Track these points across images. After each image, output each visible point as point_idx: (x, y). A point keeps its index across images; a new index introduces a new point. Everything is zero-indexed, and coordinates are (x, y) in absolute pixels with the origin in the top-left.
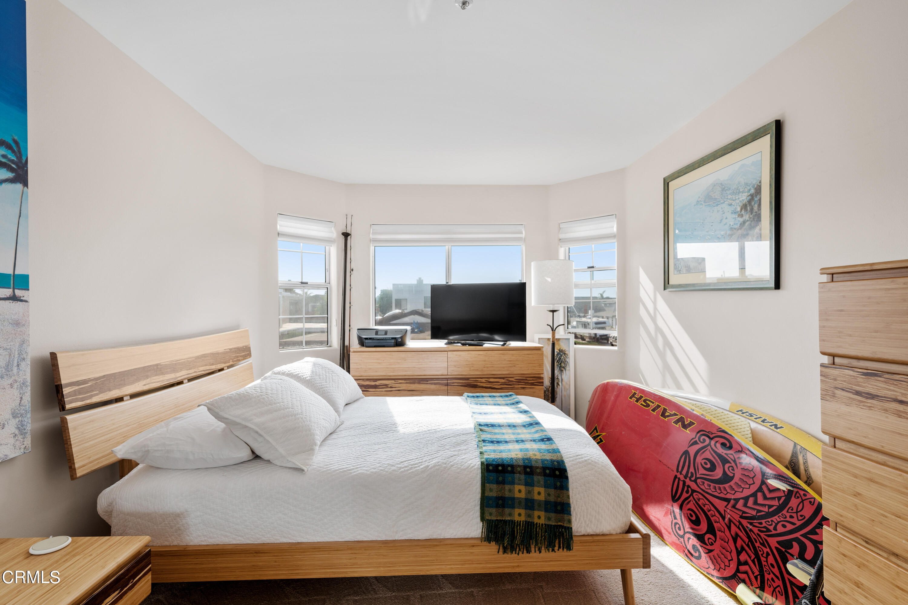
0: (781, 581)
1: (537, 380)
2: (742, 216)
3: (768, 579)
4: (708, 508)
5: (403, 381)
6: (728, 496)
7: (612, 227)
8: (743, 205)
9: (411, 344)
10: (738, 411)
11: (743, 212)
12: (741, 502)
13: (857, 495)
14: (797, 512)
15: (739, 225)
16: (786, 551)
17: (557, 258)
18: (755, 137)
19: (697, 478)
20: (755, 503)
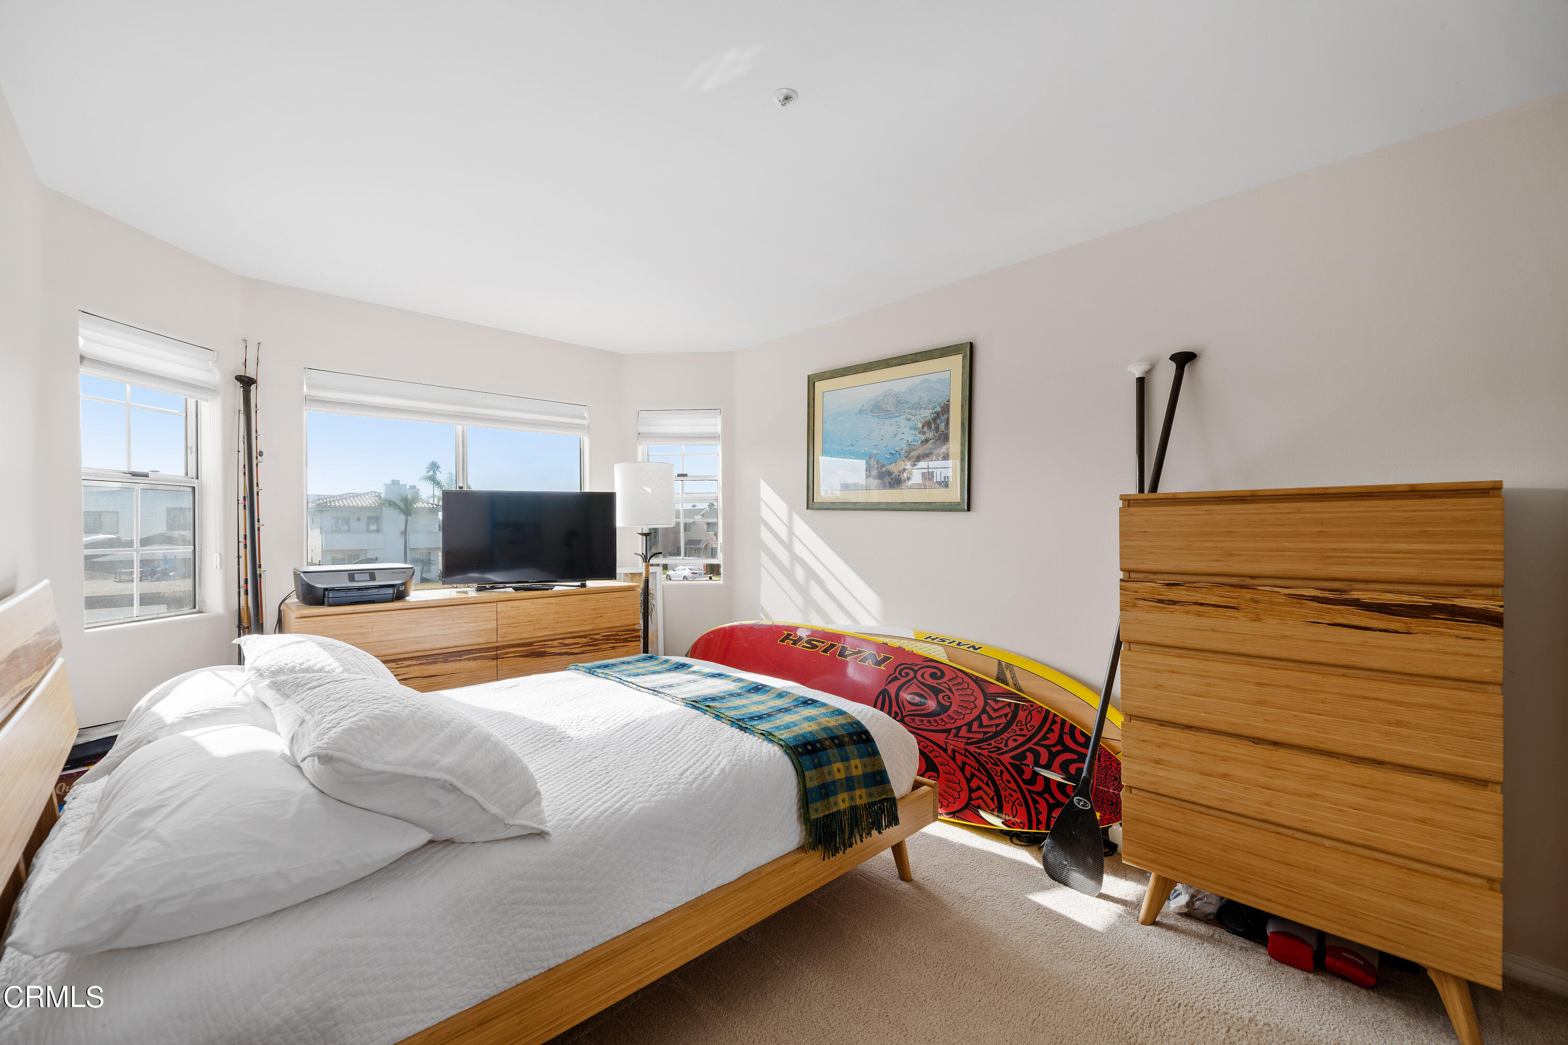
0: (1019, 794)
1: (631, 634)
2: (924, 433)
3: (1005, 796)
4: (923, 745)
5: (414, 662)
6: (947, 727)
7: (714, 424)
8: (926, 422)
9: (416, 595)
10: (926, 638)
11: (925, 429)
12: (964, 729)
13: (1158, 687)
14: (1026, 724)
15: (920, 442)
16: (1021, 764)
17: (636, 461)
18: (944, 354)
19: (903, 717)
20: (981, 725)
